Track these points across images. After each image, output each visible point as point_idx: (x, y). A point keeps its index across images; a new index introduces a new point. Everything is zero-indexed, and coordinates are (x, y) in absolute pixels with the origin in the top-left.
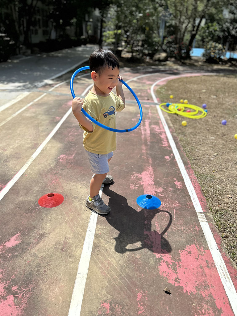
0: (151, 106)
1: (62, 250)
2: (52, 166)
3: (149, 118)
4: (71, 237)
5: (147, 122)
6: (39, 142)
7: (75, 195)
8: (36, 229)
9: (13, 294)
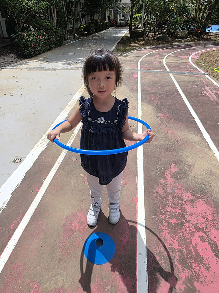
0: (200, 76)
1: (212, 175)
2: (159, 121)
3: (206, 85)
4: (212, 167)
5: (207, 89)
6: (135, 105)
7: (192, 141)
8: (183, 161)
9: (200, 199)
